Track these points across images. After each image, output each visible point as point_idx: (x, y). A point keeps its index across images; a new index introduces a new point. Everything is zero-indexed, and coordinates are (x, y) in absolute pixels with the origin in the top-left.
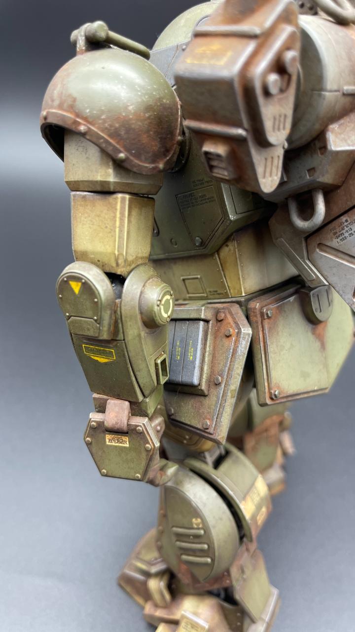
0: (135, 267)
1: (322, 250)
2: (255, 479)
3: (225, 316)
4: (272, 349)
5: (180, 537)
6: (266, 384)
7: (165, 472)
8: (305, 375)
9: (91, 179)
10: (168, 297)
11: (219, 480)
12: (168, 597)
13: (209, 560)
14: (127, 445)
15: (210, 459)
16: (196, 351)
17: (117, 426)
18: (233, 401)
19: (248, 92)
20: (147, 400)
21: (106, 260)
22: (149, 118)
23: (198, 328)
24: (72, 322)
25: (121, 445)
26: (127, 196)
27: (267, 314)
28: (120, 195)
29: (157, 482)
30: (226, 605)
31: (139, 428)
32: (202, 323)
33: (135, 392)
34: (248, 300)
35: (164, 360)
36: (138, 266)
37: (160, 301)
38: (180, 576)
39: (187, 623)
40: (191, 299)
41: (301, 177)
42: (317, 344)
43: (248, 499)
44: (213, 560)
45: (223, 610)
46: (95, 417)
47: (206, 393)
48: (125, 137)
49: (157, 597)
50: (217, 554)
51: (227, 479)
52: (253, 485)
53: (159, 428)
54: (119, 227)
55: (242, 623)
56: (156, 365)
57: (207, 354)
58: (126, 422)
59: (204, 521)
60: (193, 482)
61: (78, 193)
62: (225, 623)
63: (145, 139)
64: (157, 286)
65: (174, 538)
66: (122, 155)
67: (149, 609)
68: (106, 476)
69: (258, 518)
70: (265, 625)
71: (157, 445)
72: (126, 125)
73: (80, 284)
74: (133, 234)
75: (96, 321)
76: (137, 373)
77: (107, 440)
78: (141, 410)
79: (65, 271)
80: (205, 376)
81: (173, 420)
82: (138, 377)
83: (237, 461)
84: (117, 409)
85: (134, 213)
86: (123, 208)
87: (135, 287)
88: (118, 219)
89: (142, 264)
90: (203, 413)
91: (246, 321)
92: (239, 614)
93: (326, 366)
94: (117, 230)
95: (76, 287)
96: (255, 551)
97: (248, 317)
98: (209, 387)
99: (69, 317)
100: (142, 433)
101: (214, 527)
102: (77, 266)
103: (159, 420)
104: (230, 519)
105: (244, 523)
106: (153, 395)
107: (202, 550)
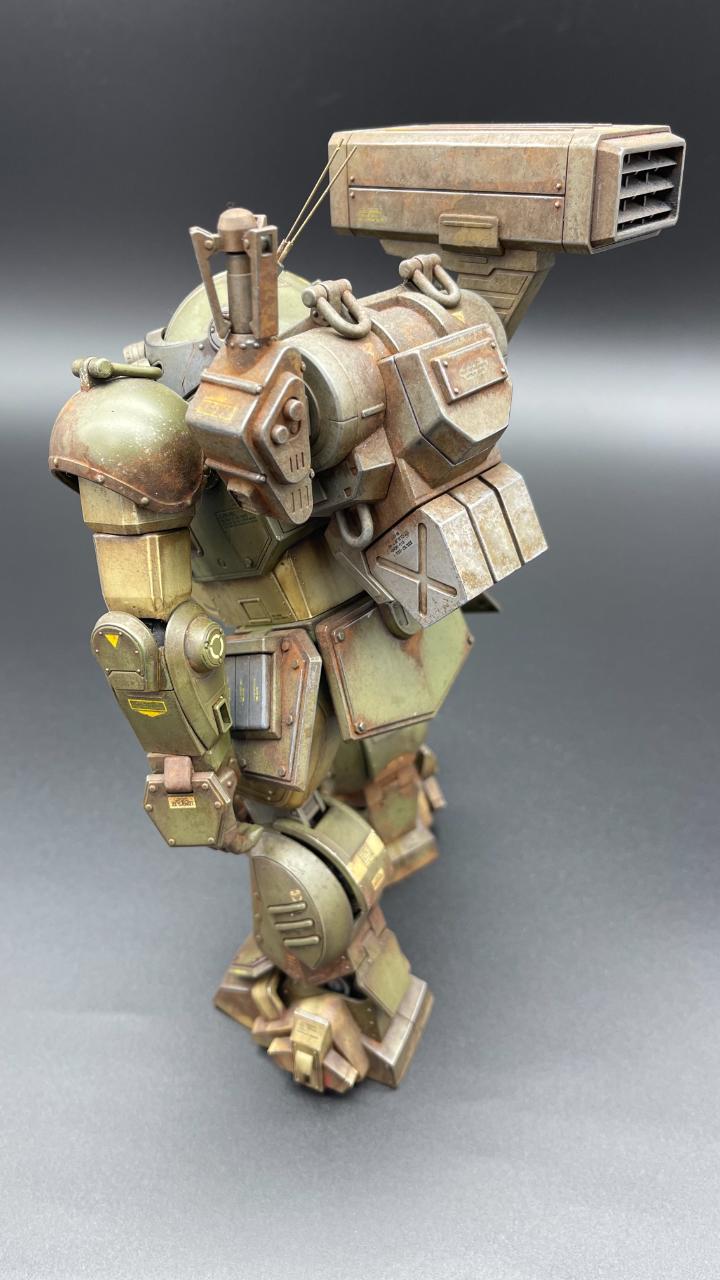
0: (175, 610)
1: (382, 564)
2: (367, 835)
3: (291, 645)
4: (350, 677)
5: (278, 917)
6: (348, 717)
7: (247, 838)
8: (397, 701)
9: (114, 523)
10: (217, 636)
11: (317, 841)
12: (279, 1004)
13: (316, 939)
14: (194, 806)
15: (305, 818)
16: (260, 690)
17: (179, 786)
18: (309, 740)
19: (257, 445)
20: (211, 752)
21: (142, 605)
22: (168, 456)
23: (261, 663)
24: (113, 677)
25: (187, 807)
26: (156, 537)
27: (338, 637)
28: (148, 537)
29: (238, 848)
30: (352, 1000)
31: (205, 784)
32: (264, 657)
33: (195, 745)
34: (315, 623)
35: (224, 705)
36: (179, 606)
37: (208, 642)
38: (288, 972)
39: (302, 1025)
40: (254, 625)
41: (339, 496)
42: (411, 662)
43: (357, 859)
44: (321, 939)
45: (349, 1007)
46: (153, 779)
47: (279, 736)
48: (145, 481)
49: (265, 1008)
50: (324, 930)
51: (328, 839)
52: (363, 842)
53: (229, 783)
54: (152, 570)
55: (376, 1022)
56: (215, 711)
57: (274, 691)
58: (189, 780)
59: (304, 892)
60: (286, 846)
61: (102, 536)
62: (355, 1026)
63: (167, 479)
64: (203, 626)
65: (272, 921)
66: (144, 500)
67: (257, 1026)
68: (174, 846)
69: (373, 882)
70: (410, 1025)
71: (228, 801)
72: (145, 469)
73: (117, 637)
74: (169, 575)
75: (139, 673)
76: (194, 724)
77: (171, 804)
78: (204, 764)
79: (98, 624)
80: (274, 718)
81: (247, 772)
82: (195, 728)
83: (341, 816)
84: (176, 767)
85: (167, 552)
86: (153, 550)
87: (177, 631)
88: (149, 562)
89: (183, 603)
90: (278, 759)
91: (314, 649)
92: (369, 1010)
93: (426, 685)
94: (150, 573)
95: (113, 640)
96: (383, 931)
97: (317, 644)
98: (281, 728)
99: (110, 672)
100: (208, 789)
101: (317, 897)
102: (111, 617)
103: (228, 774)
104: (335, 886)
105: (354, 888)
106: (217, 747)
107: (306, 928)
